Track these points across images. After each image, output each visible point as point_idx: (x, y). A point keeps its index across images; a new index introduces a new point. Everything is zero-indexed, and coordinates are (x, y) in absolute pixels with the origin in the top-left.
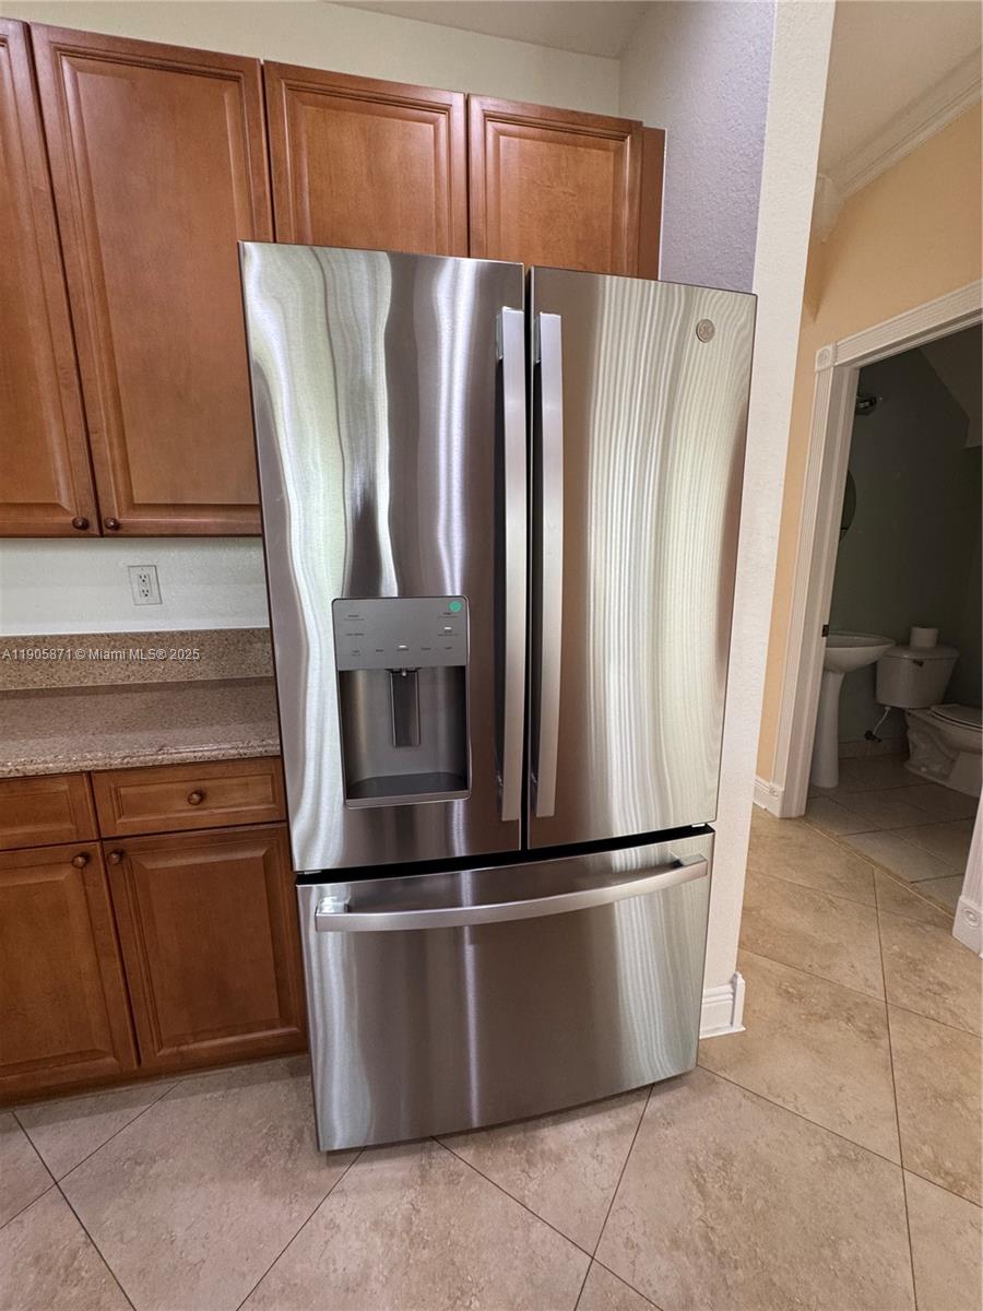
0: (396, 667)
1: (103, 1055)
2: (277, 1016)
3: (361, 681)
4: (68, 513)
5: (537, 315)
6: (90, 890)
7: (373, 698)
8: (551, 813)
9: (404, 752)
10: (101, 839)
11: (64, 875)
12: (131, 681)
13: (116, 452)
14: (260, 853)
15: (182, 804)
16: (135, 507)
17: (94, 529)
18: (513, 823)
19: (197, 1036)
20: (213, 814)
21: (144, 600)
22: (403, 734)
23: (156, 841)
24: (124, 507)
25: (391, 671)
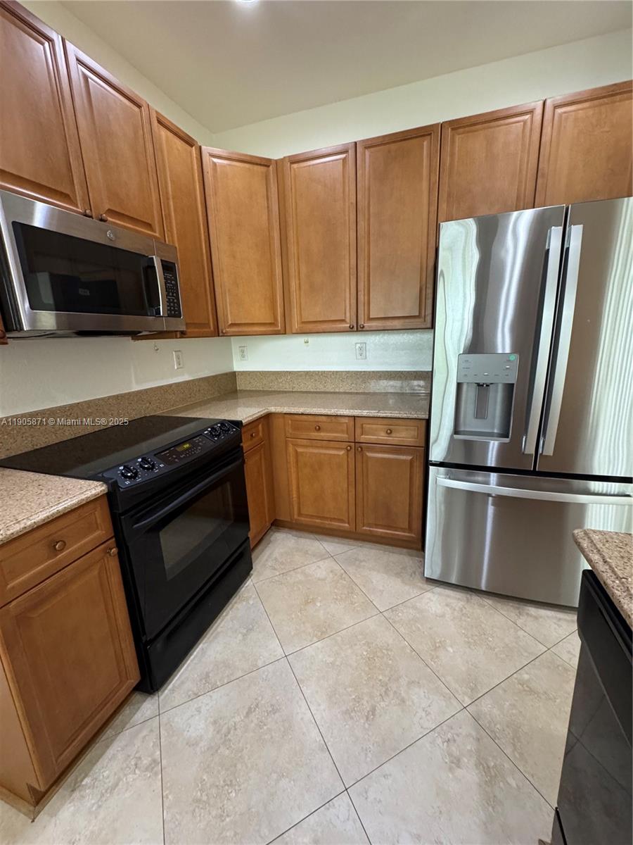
0: (481, 382)
1: (345, 523)
2: (407, 527)
3: (465, 388)
4: (347, 323)
5: (570, 226)
6: (349, 460)
7: (469, 395)
8: (551, 454)
9: (479, 422)
10: (355, 442)
11: (342, 453)
12: (352, 391)
13: (366, 298)
14: (409, 458)
15: (383, 434)
16: (370, 319)
17: (355, 329)
18: (531, 455)
19: (377, 526)
20: (394, 439)
21: (360, 357)
22: (480, 413)
23: (374, 446)
24: (366, 319)
25: (479, 385)
